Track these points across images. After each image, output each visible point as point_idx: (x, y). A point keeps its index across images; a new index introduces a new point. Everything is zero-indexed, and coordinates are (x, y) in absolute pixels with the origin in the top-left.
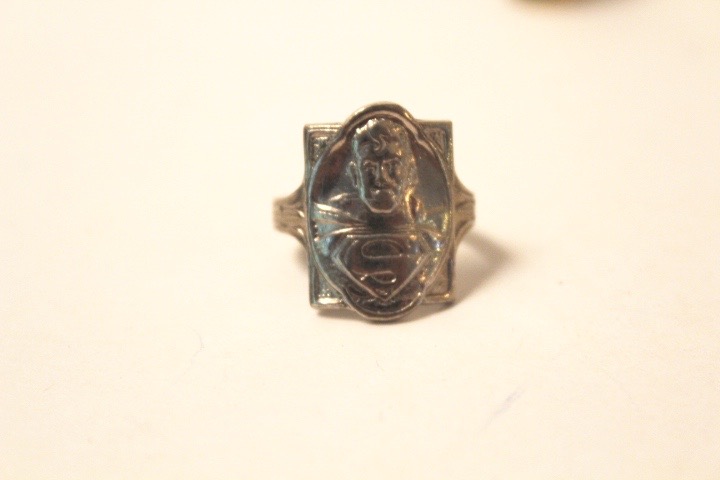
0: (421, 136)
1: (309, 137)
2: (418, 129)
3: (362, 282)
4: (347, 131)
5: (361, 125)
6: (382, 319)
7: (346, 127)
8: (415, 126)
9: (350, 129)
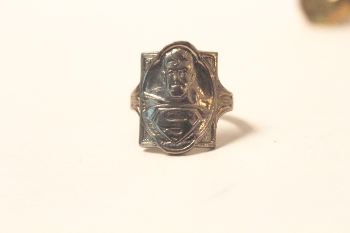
0: (199, 59)
1: (144, 58)
2: (198, 55)
3: (165, 133)
4: (161, 55)
5: (168, 52)
6: (174, 153)
7: (161, 52)
8: (196, 53)
9: (163, 54)
